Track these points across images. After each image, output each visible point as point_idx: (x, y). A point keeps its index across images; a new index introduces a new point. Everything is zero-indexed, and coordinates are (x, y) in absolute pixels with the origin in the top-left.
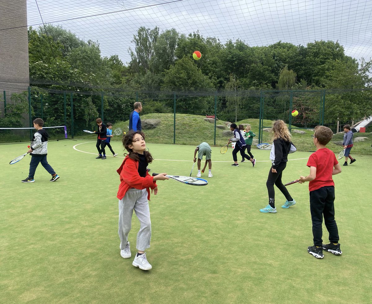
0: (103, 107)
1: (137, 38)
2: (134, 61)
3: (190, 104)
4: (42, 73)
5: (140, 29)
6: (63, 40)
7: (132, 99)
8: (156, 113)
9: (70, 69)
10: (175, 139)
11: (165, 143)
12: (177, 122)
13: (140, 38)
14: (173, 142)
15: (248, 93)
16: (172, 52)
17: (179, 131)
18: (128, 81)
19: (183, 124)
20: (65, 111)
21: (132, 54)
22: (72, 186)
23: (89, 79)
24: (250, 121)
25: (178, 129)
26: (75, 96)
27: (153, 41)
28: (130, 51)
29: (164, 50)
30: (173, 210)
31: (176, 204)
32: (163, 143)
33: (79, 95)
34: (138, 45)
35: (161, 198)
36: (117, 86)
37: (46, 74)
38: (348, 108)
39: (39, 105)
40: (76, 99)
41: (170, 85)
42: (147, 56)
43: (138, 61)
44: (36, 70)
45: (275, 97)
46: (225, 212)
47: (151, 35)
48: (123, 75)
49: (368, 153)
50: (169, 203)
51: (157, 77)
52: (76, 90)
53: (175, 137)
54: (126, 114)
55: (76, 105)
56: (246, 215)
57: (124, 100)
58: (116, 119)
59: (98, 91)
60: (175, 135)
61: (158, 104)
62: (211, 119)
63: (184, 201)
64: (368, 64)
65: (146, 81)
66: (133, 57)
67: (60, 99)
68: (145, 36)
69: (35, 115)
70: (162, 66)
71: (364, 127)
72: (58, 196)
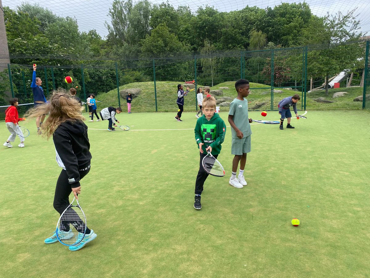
0: (84, 80)
1: (112, 11)
2: (111, 34)
3: (168, 71)
4: (21, 49)
5: (114, 3)
6: (41, 17)
7: (112, 70)
8: (136, 82)
9: (49, 44)
10: (156, 107)
11: (147, 112)
12: (157, 90)
13: (115, 11)
14: (155, 110)
15: (222, 57)
16: (146, 23)
17: (160, 99)
18: (107, 53)
19: (164, 91)
20: (47, 86)
21: (109, 28)
22: (50, 169)
23: (69, 53)
24: (228, 84)
25: (159, 97)
26: (56, 71)
27: (128, 13)
28: (106, 25)
29: (139, 21)
30: (168, 196)
31: (170, 187)
32: (145, 112)
33: (60, 70)
34: (114, 18)
35: (151, 179)
36: (97, 59)
37: (25, 51)
38: (326, 64)
39: (22, 82)
40: (57, 73)
41: (148, 54)
42: (123, 29)
43: (115, 34)
44: (15, 48)
45: (248, 59)
46: (231, 196)
47: (125, 7)
48: (102, 48)
49: (353, 108)
50: (161, 186)
51: (134, 48)
52: (56, 64)
53: (156, 105)
54: (107, 85)
55: (58, 80)
56: (258, 197)
57: (104, 72)
58: (99, 91)
59: (78, 64)
60: (156, 103)
61: (137, 74)
62: (190, 84)
63: (178, 182)
64: (345, 17)
65: (124, 53)
66: (110, 30)
67: (42, 75)
68: (119, 9)
69: (18, 91)
70: (138, 37)
71: (338, 82)
72: (33, 184)
